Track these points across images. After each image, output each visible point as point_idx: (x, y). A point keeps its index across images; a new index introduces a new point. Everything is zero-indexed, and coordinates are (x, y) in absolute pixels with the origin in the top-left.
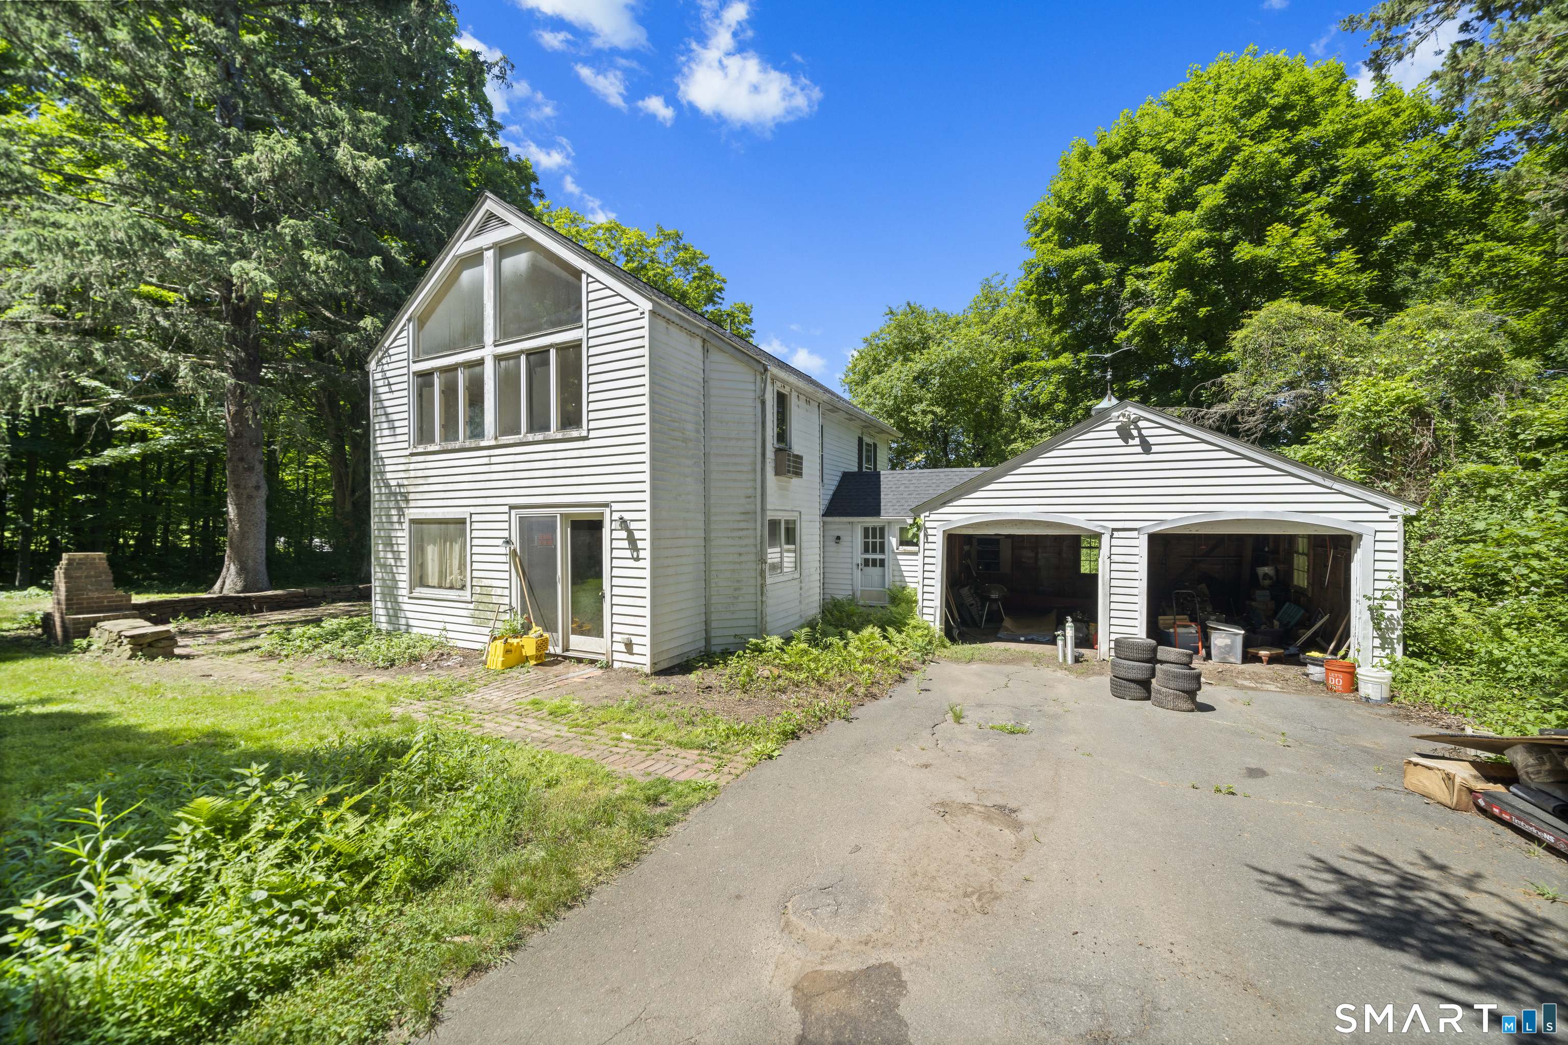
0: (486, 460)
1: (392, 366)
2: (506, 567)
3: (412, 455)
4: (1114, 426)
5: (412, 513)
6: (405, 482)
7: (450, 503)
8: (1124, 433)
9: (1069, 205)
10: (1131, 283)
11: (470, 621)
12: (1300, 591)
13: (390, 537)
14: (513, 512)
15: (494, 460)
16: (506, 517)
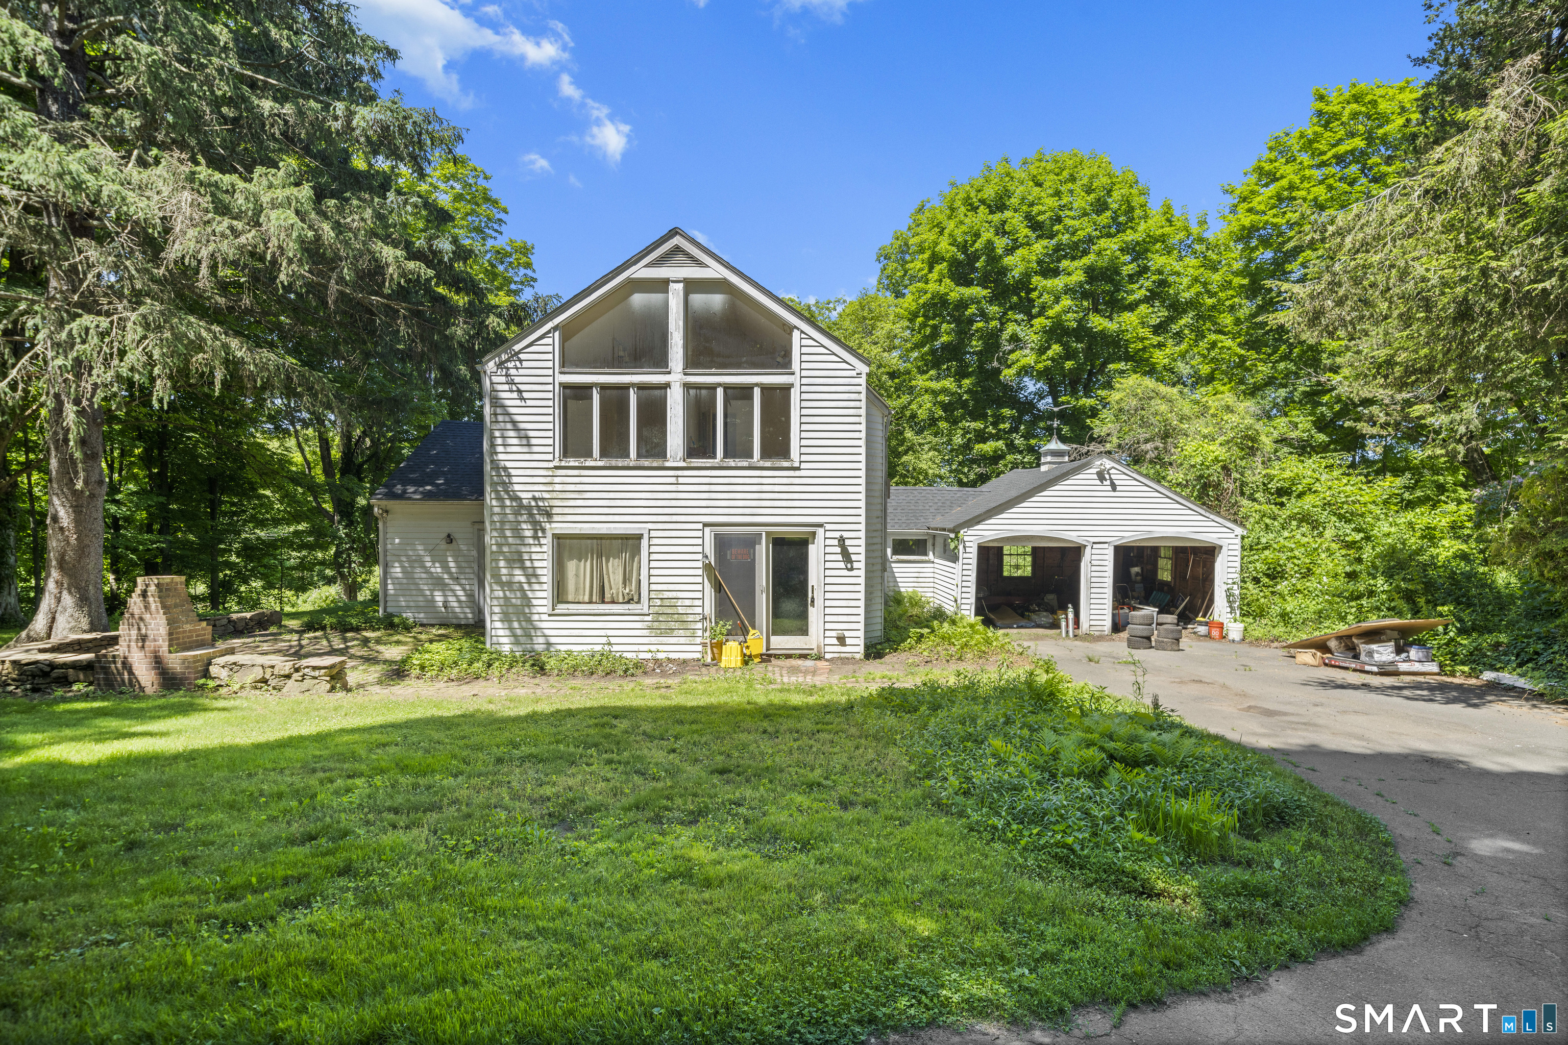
0: (673, 480)
1: (521, 372)
2: (699, 580)
3: (556, 468)
4: (1094, 471)
5: (558, 527)
6: (546, 495)
7: (617, 518)
8: (1101, 476)
9: (964, 248)
10: (1011, 328)
11: (646, 632)
12: (1164, 583)
13: (520, 553)
14: (707, 530)
15: (681, 480)
16: (700, 534)
